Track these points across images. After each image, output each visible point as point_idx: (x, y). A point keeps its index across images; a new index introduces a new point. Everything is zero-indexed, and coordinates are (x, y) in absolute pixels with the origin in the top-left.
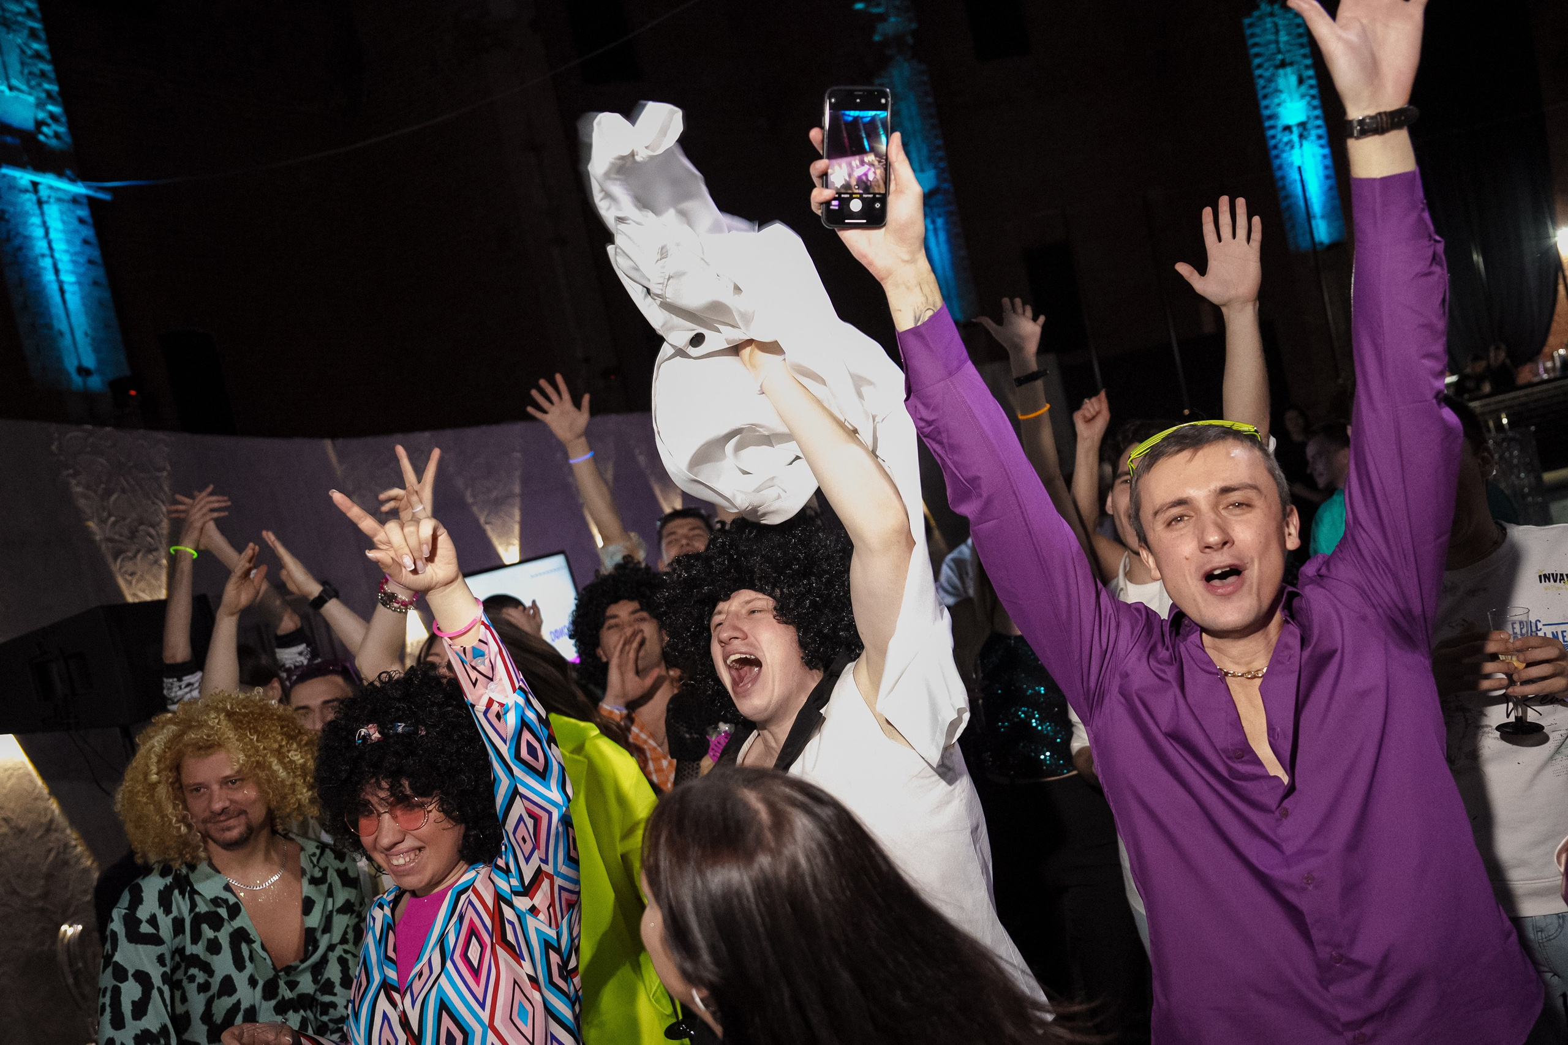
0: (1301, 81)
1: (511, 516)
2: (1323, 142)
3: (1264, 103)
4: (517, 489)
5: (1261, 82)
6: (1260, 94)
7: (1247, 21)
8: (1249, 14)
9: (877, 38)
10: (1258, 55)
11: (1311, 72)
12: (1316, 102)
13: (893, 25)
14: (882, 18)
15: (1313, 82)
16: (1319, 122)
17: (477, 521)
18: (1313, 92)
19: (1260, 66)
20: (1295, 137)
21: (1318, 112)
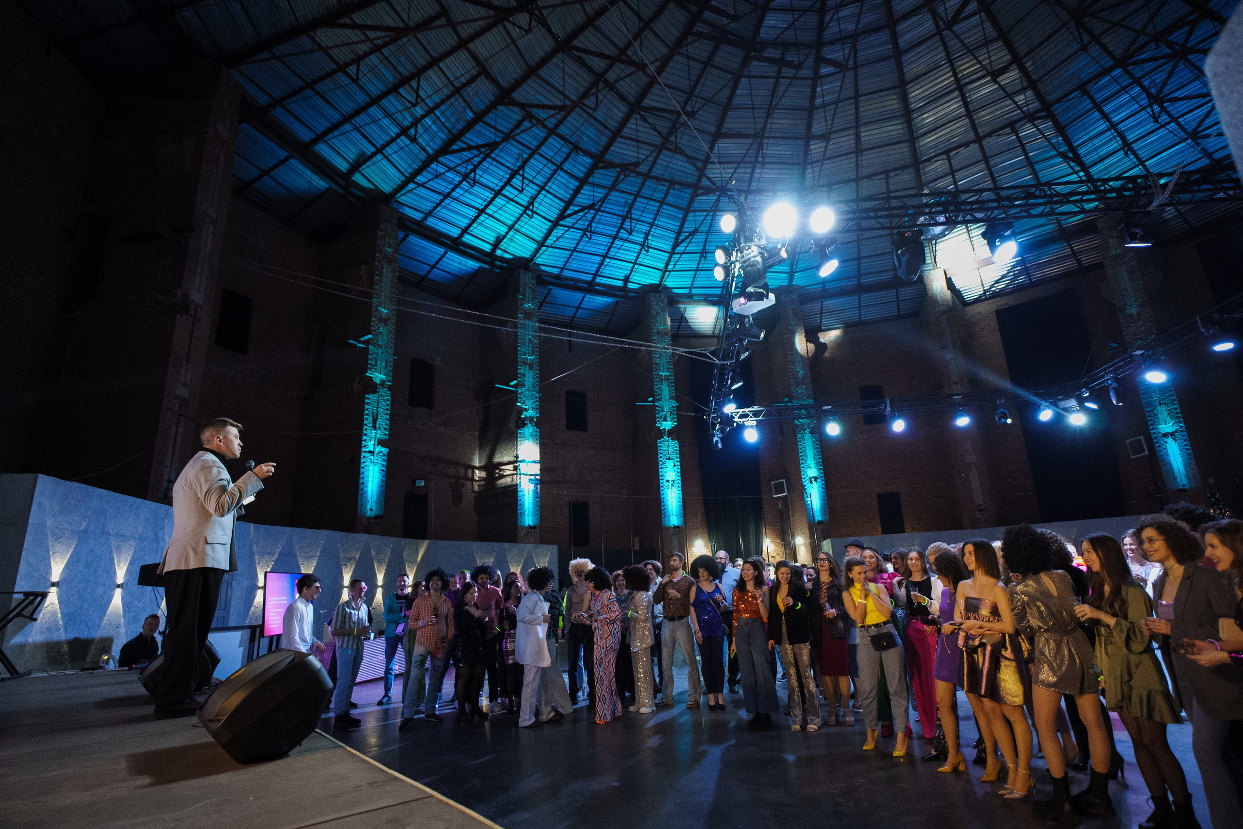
0: (675, 466)
1: (312, 563)
2: (680, 489)
3: (661, 470)
4: (318, 554)
5: (661, 463)
6: (660, 467)
7: (659, 441)
8: (660, 439)
9: (522, 416)
10: (661, 453)
11: (679, 464)
12: (679, 474)
13: (530, 413)
14: (526, 410)
15: (679, 467)
16: (679, 482)
17: (298, 562)
18: (679, 470)
19: (661, 457)
20: (670, 485)
21: (679, 478)
